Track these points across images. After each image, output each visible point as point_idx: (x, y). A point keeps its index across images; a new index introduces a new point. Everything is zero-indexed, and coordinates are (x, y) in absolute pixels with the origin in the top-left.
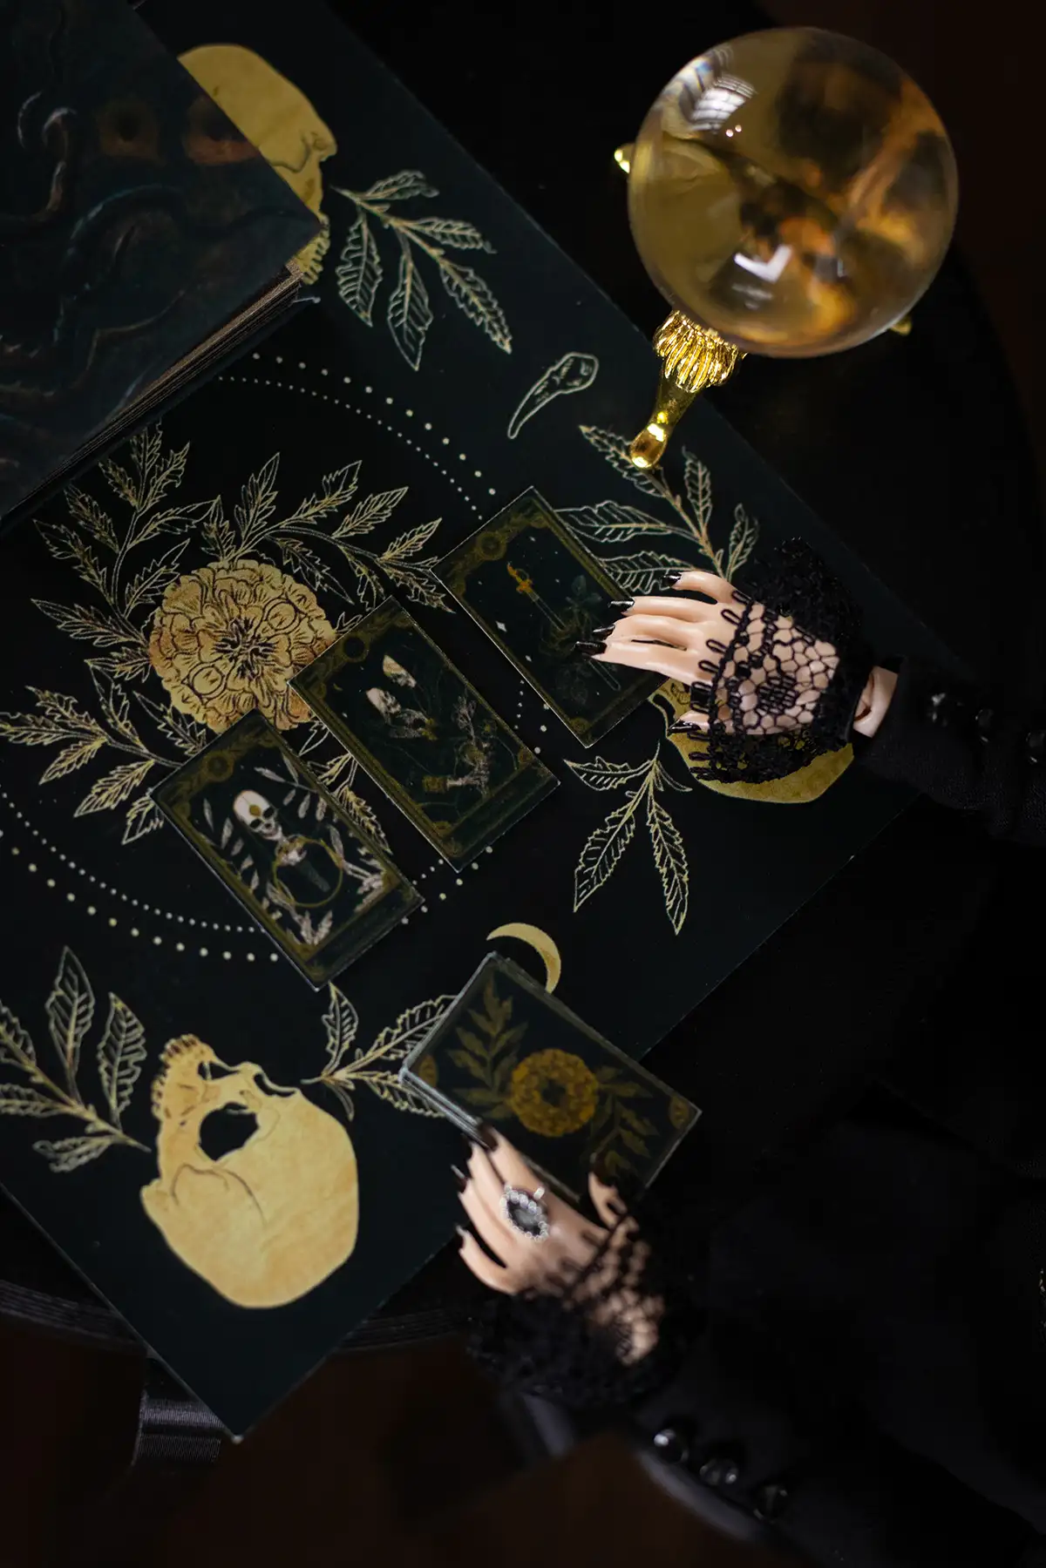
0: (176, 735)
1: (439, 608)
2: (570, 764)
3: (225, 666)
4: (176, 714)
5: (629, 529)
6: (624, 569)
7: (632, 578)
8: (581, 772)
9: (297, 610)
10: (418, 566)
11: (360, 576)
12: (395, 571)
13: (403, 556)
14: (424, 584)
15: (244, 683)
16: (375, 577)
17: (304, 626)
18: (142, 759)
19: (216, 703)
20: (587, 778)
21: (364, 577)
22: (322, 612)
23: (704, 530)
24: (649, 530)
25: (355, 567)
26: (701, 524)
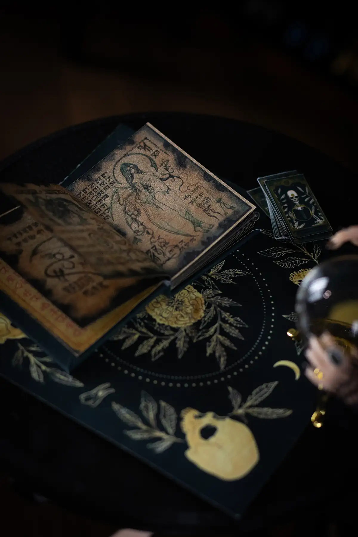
0: (161, 329)
1: (231, 283)
2: (284, 316)
3: (170, 309)
4: (159, 324)
5: (282, 253)
6: (284, 263)
7: (287, 265)
8: (289, 318)
9: (188, 291)
10: (222, 273)
11: (205, 279)
12: (215, 276)
13: (216, 272)
14: (225, 278)
15: (177, 312)
16: (209, 279)
17: (192, 295)
18: (152, 338)
19: (170, 319)
20: (291, 319)
21: (206, 279)
22: (196, 290)
23: (305, 249)
24: (288, 252)
25: (202, 277)
26: (304, 248)
